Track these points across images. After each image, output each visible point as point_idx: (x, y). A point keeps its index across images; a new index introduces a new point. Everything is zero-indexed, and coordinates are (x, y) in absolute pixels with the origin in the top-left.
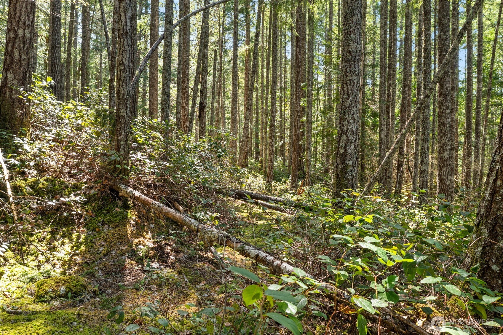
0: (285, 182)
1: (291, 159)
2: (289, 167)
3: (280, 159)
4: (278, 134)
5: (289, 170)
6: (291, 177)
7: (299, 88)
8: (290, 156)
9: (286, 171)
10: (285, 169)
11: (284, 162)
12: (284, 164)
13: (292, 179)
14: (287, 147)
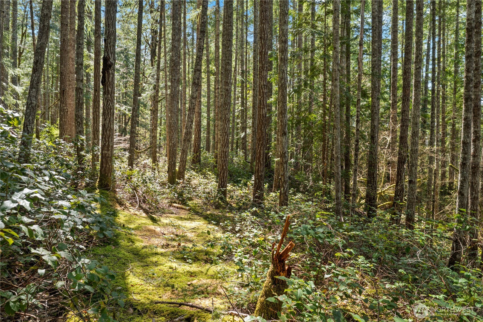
0: (246, 185)
1: (254, 153)
2: (252, 163)
3: (241, 153)
4: (240, 125)
5: (251, 167)
6: (253, 178)
7: (265, 43)
8: (253, 149)
9: (248, 169)
10: (247, 166)
11: (246, 157)
12: (246, 159)
13: (255, 181)
14: (249, 139)
